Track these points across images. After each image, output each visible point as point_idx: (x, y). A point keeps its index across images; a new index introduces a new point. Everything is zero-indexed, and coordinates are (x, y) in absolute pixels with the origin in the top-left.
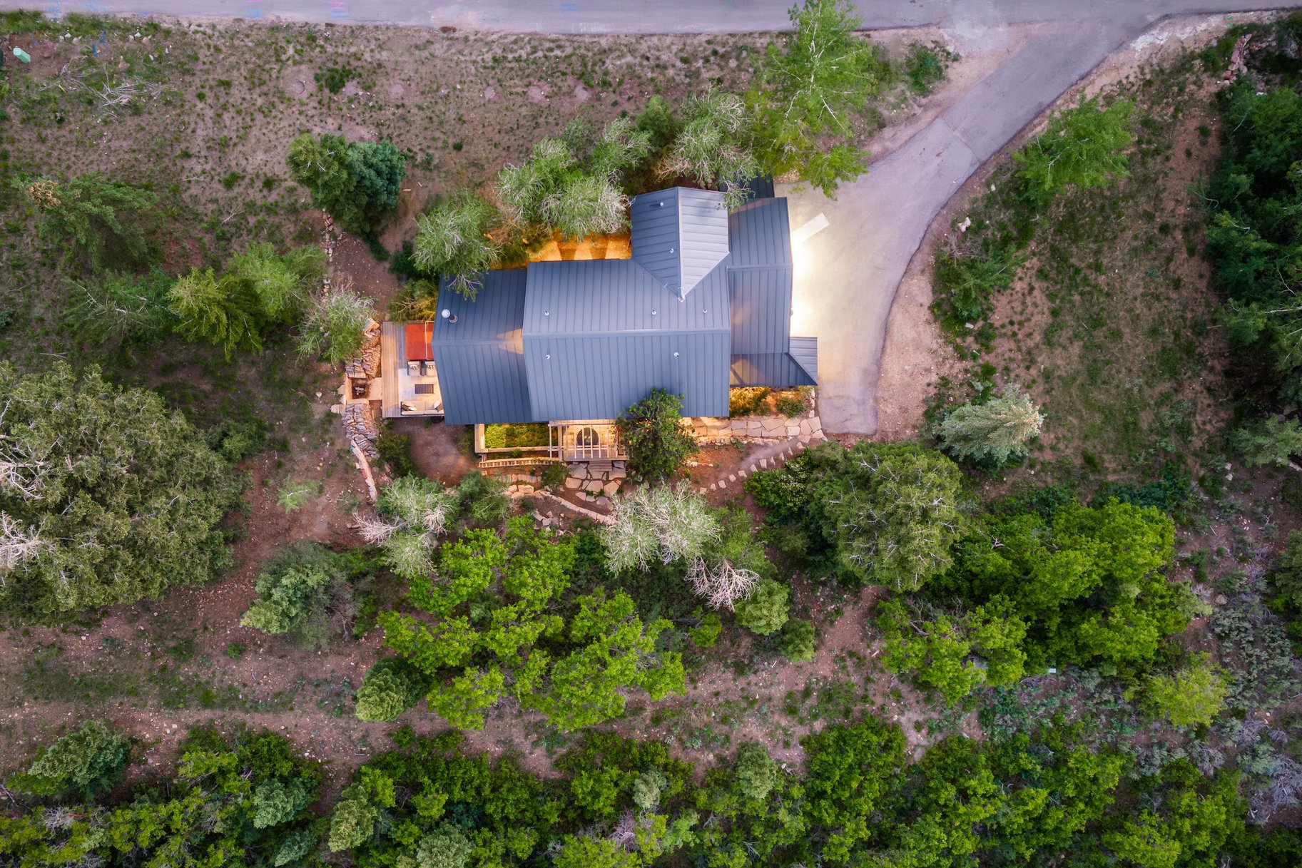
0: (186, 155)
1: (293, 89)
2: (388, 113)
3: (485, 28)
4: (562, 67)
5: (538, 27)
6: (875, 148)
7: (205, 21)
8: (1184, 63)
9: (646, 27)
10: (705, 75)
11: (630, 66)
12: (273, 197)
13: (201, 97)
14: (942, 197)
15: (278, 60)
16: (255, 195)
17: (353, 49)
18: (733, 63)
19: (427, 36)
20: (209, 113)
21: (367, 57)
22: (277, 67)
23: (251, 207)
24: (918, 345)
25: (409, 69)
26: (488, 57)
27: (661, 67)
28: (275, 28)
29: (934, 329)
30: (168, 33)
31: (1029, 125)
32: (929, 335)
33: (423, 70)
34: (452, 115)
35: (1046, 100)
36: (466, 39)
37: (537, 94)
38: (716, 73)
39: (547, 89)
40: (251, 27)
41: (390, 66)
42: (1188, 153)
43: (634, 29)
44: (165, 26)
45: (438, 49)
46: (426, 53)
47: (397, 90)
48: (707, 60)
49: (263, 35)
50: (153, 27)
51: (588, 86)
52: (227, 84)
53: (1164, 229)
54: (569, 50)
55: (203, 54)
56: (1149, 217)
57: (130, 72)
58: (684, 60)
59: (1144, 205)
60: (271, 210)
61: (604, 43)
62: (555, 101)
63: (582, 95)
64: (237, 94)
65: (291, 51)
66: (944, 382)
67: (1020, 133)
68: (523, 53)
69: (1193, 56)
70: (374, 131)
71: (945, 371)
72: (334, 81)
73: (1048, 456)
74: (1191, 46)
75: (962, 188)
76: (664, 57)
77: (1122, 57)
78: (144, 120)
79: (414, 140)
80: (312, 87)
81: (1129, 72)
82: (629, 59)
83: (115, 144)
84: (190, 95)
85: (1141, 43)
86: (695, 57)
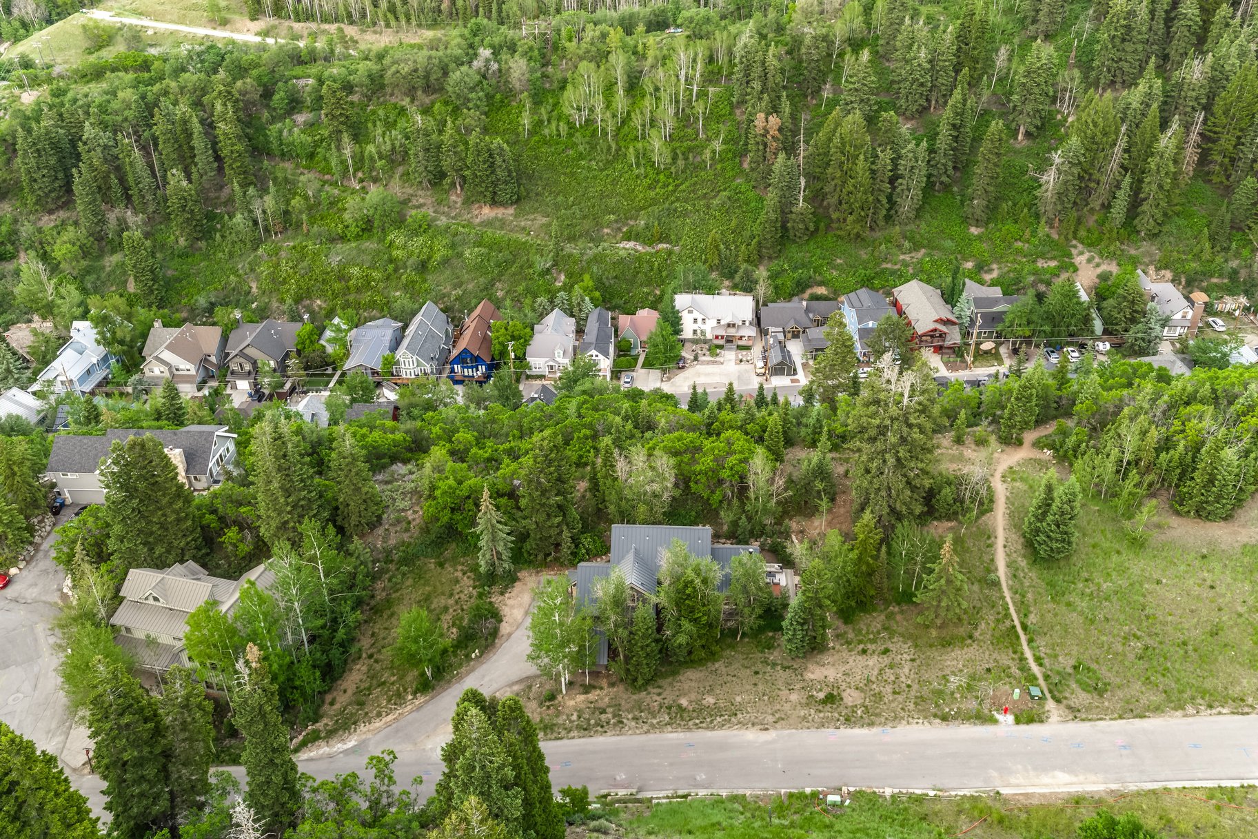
0: (913, 660)
1: (856, 694)
2: (798, 686)
3: (742, 732)
4: (695, 714)
5: (709, 734)
6: (516, 688)
7: (915, 726)
8: (330, 734)
9: (644, 737)
10: (610, 716)
11: (654, 717)
12: (861, 646)
13: (909, 686)
14: (484, 666)
15: (866, 707)
16: (871, 647)
17: (821, 715)
18: (592, 722)
19: (777, 725)
20: (903, 679)
21: (812, 712)
22: (867, 703)
23: (873, 641)
24: (512, 607)
25: (787, 707)
26: (740, 716)
27: (635, 719)
28: (871, 724)
29: (502, 613)
30: (935, 716)
31: (426, 702)
32: (505, 611)
33: (778, 707)
34: (760, 687)
35: (414, 715)
36: (753, 725)
37: (710, 700)
38: (603, 717)
39: (704, 702)
40: (885, 724)
41: (799, 707)
42: (345, 691)
43: (651, 736)
44: (938, 721)
45: (770, 719)
46: (777, 716)
47: (794, 697)
48: (608, 723)
49: (877, 720)
50: (944, 718)
51: (680, 706)
52: (894, 693)
53: (371, 656)
54: (691, 723)
55: (912, 706)
56: (377, 661)
57: (952, 693)
58: (622, 722)
59: (378, 667)
60: (860, 642)
61: (669, 728)
62: (699, 697)
63: (684, 702)
64: (889, 689)
65: (859, 712)
66: (502, 594)
67: (433, 698)
68: (719, 719)
69: (324, 738)
70: (806, 677)
71: (501, 598)
72: (831, 699)
73: (460, 568)
74: (323, 744)
75: (473, 670)
76: (633, 723)
77: (364, 737)
78: (940, 674)
79: (782, 675)
80: (844, 695)
81: (362, 728)
82: (655, 721)
83: (955, 662)
84: (915, 687)
85: (351, 743)
86: (615, 725)
